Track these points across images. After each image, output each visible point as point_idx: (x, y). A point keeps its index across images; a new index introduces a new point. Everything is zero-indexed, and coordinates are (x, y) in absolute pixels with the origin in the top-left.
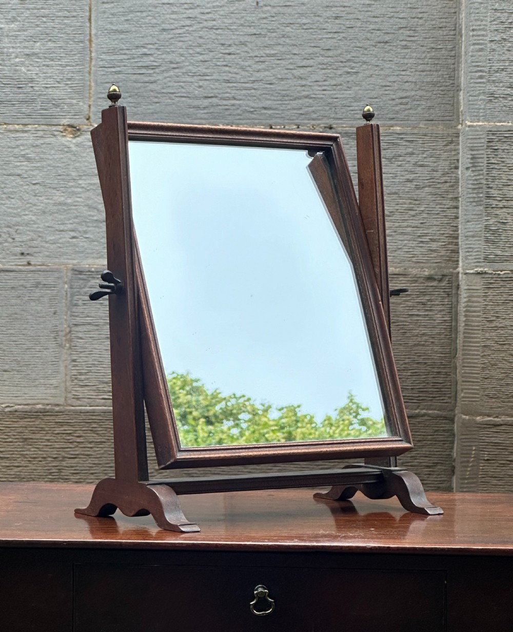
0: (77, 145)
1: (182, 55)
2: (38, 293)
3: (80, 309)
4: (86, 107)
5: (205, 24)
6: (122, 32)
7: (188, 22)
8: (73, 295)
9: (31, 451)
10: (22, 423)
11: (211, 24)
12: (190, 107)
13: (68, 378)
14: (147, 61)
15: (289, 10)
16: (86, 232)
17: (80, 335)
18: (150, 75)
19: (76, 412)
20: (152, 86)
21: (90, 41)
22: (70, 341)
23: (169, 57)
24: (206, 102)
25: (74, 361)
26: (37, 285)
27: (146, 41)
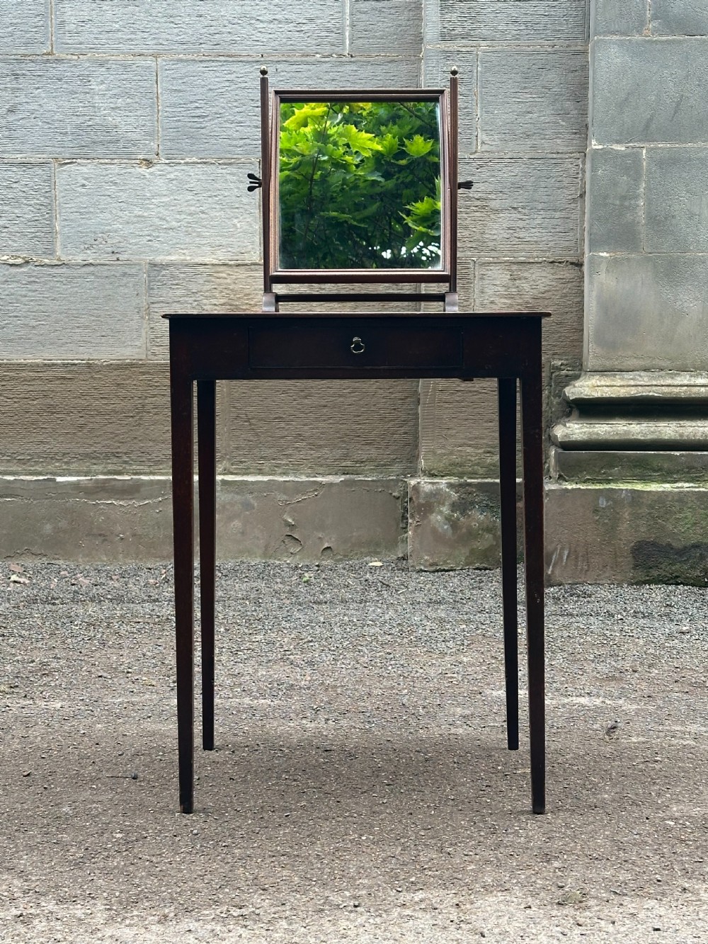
0: (151, 174)
1: (224, 108)
2: (125, 280)
3: (156, 292)
4: (156, 146)
5: (240, 85)
6: (180, 91)
7: (227, 84)
8: (150, 282)
9: (122, 392)
10: (116, 373)
11: (244, 85)
12: (230, 145)
13: (148, 341)
14: (198, 112)
15: (299, 75)
16: (158, 237)
17: (156, 310)
18: (201, 123)
19: (154, 364)
20: (203, 131)
21: (157, 98)
22: (149, 314)
23: (215, 110)
24: (241, 142)
25: (152, 328)
26: (125, 274)
27: (197, 97)
